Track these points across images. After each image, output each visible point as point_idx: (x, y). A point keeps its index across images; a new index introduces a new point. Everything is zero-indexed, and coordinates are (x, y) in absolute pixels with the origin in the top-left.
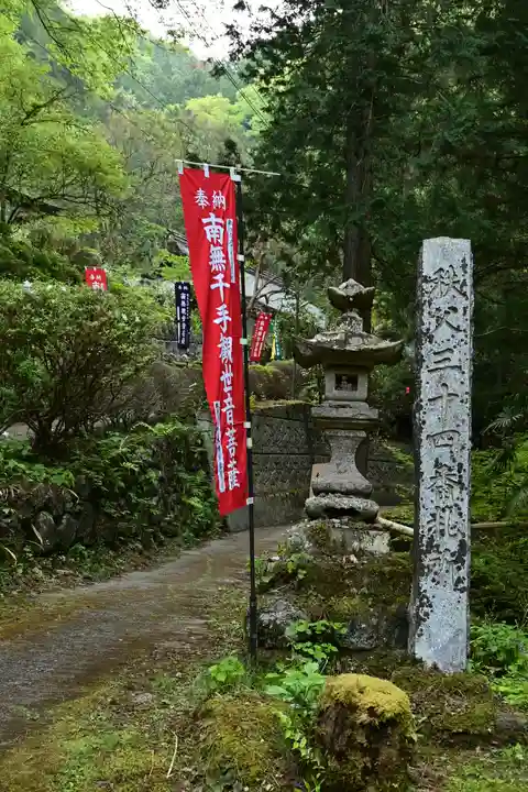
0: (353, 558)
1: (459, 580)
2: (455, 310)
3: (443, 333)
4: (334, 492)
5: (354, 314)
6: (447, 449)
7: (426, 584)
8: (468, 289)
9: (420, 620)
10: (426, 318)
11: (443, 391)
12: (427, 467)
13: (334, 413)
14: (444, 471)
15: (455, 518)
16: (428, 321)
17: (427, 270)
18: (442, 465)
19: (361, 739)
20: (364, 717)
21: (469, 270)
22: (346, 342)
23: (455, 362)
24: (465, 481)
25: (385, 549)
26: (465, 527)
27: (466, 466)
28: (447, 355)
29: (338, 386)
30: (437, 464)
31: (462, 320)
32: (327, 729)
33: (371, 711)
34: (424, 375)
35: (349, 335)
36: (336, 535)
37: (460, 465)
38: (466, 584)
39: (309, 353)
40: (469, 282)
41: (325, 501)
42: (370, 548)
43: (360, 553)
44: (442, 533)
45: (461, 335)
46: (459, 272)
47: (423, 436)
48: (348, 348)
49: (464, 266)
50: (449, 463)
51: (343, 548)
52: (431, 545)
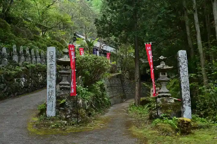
0: (169, 103)
1: (189, 105)
2: (185, 62)
3: (183, 66)
4: (163, 93)
5: (163, 62)
6: (185, 85)
7: (184, 106)
8: (186, 59)
9: (184, 112)
10: (180, 64)
11: (184, 75)
12: (183, 88)
13: (162, 79)
14: (185, 88)
15: (188, 95)
16: (181, 64)
17: (179, 56)
18: (185, 87)
19: (186, 125)
20: (186, 122)
21: (186, 55)
22: (163, 67)
23: (185, 71)
24: (189, 89)
25: (174, 102)
26: (189, 97)
27: (189, 87)
28: (184, 69)
29: (162, 75)
30: (184, 87)
31: (186, 63)
32: (180, 124)
33: (187, 121)
34: (181, 73)
35: (163, 66)
36: (165, 100)
37: (188, 87)
38: (190, 106)
39: (157, 69)
40: (186, 57)
41: (162, 94)
42: (171, 102)
43: (170, 102)
44: (186, 98)
45: (186, 66)
46: (185, 56)
47: (181, 83)
48: (164, 68)
49: (185, 55)
50: (186, 87)
51: (166, 102)
52: (184, 100)
